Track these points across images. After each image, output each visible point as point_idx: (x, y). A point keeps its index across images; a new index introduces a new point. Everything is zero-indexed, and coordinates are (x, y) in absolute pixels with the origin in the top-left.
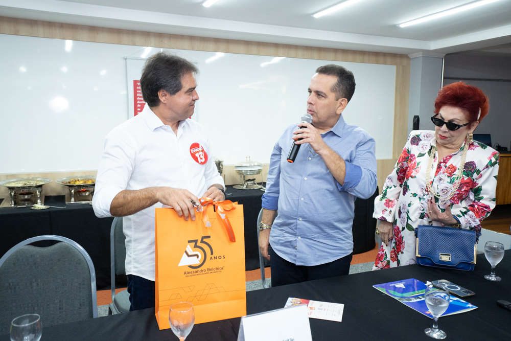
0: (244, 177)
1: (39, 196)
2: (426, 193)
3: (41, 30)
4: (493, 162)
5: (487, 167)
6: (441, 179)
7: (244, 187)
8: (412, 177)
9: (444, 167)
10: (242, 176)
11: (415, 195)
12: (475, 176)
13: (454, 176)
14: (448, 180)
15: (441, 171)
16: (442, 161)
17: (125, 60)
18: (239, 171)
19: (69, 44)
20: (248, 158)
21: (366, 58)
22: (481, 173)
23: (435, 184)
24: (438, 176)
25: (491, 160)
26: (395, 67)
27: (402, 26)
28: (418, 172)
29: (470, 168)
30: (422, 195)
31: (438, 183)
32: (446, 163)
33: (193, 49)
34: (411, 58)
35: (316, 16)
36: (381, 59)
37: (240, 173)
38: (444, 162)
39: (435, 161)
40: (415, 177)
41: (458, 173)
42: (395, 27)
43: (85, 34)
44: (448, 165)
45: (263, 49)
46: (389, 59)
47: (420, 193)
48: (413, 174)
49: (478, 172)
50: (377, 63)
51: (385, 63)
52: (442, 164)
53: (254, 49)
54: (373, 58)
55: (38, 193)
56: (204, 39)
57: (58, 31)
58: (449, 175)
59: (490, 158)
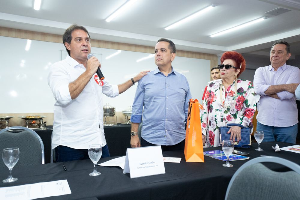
0: (128, 117)
1: (7, 124)
2: (223, 107)
3: (14, 34)
4: (250, 86)
5: (248, 89)
6: (228, 99)
7: (128, 123)
8: (214, 101)
9: (228, 93)
10: (127, 117)
11: (217, 110)
12: (244, 95)
13: (234, 96)
14: (232, 98)
15: (228, 95)
16: (227, 90)
17: (61, 52)
18: (125, 114)
19: (29, 42)
20: (130, 107)
21: (194, 55)
22: (246, 92)
23: (226, 102)
24: (227, 97)
25: (249, 86)
26: (209, 61)
27: (212, 36)
28: (216, 98)
29: (240, 91)
30: (221, 109)
31: (228, 101)
32: (229, 91)
33: (100, 47)
34: (218, 56)
35: (167, 29)
36: (202, 56)
37: (125, 115)
38: (228, 90)
39: (223, 91)
40: (216, 101)
41: (236, 94)
42: (208, 37)
43: (39, 37)
44: (230, 91)
45: (138, 49)
46: (206, 57)
47: (219, 108)
48: (214, 100)
49: (245, 92)
50: (200, 58)
51: (204, 59)
52: (227, 92)
53: (133, 48)
54: (198, 56)
55: (7, 123)
56: (106, 42)
57: (24, 35)
58: (232, 96)
59: (249, 84)
